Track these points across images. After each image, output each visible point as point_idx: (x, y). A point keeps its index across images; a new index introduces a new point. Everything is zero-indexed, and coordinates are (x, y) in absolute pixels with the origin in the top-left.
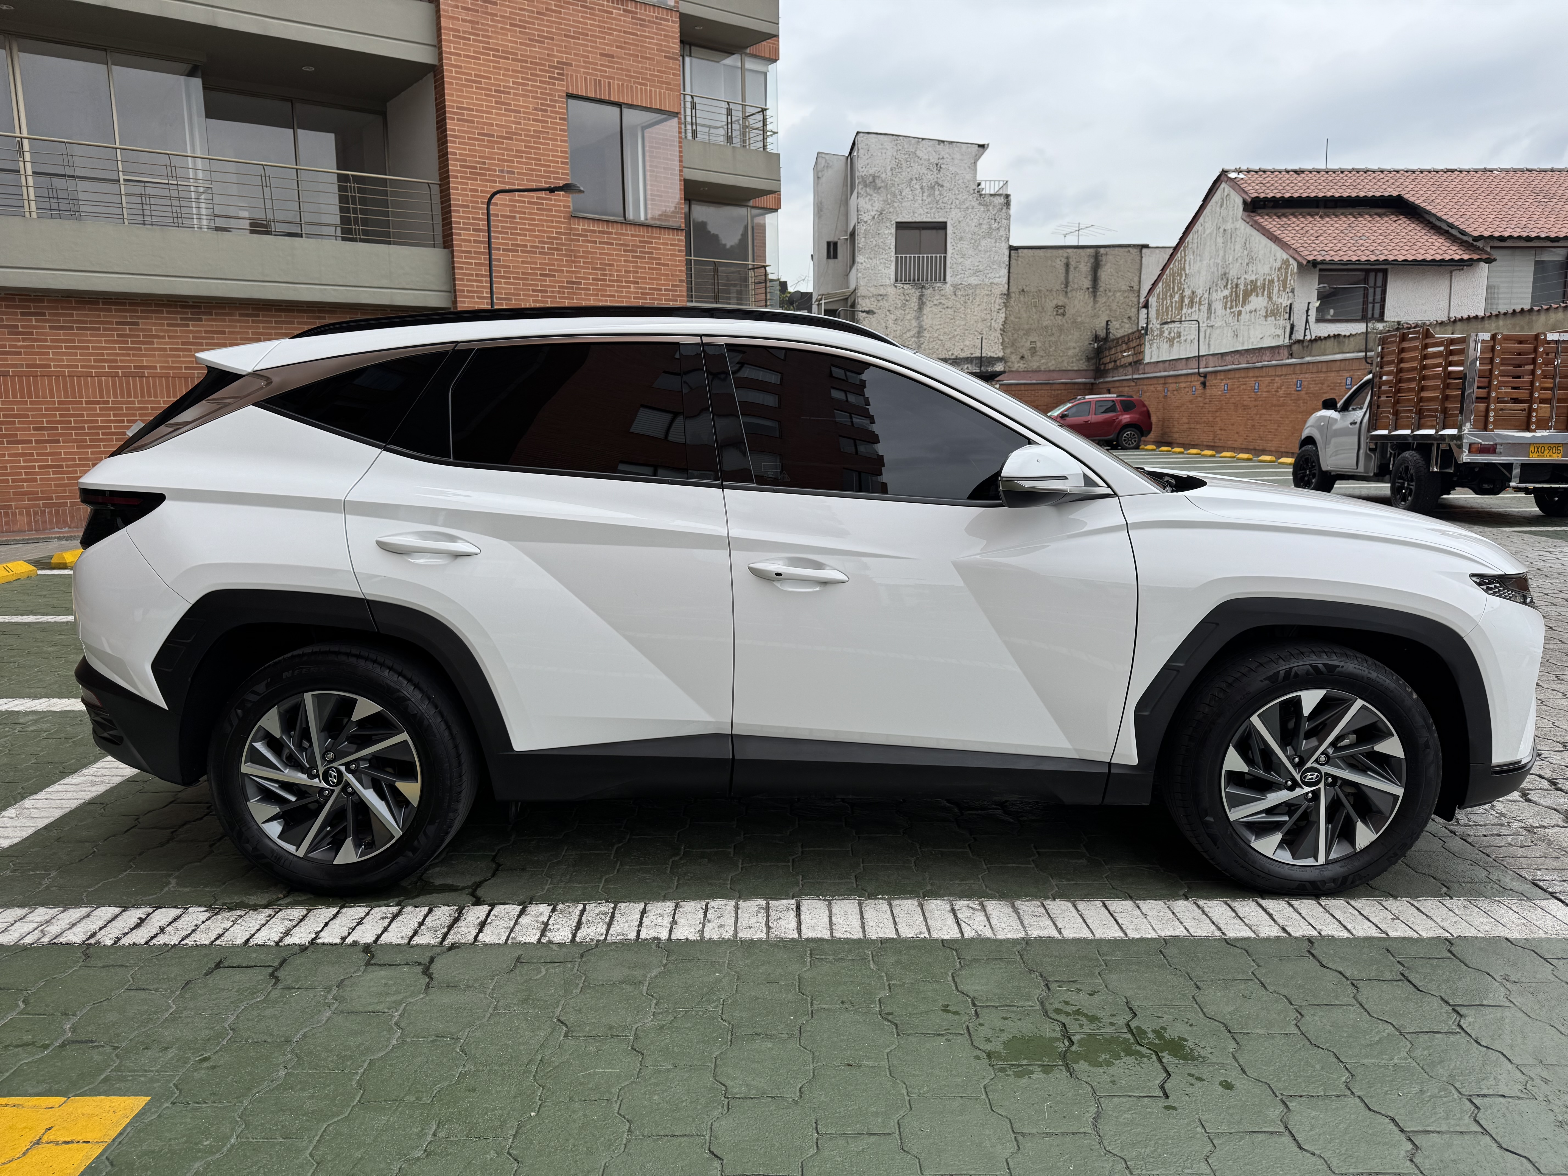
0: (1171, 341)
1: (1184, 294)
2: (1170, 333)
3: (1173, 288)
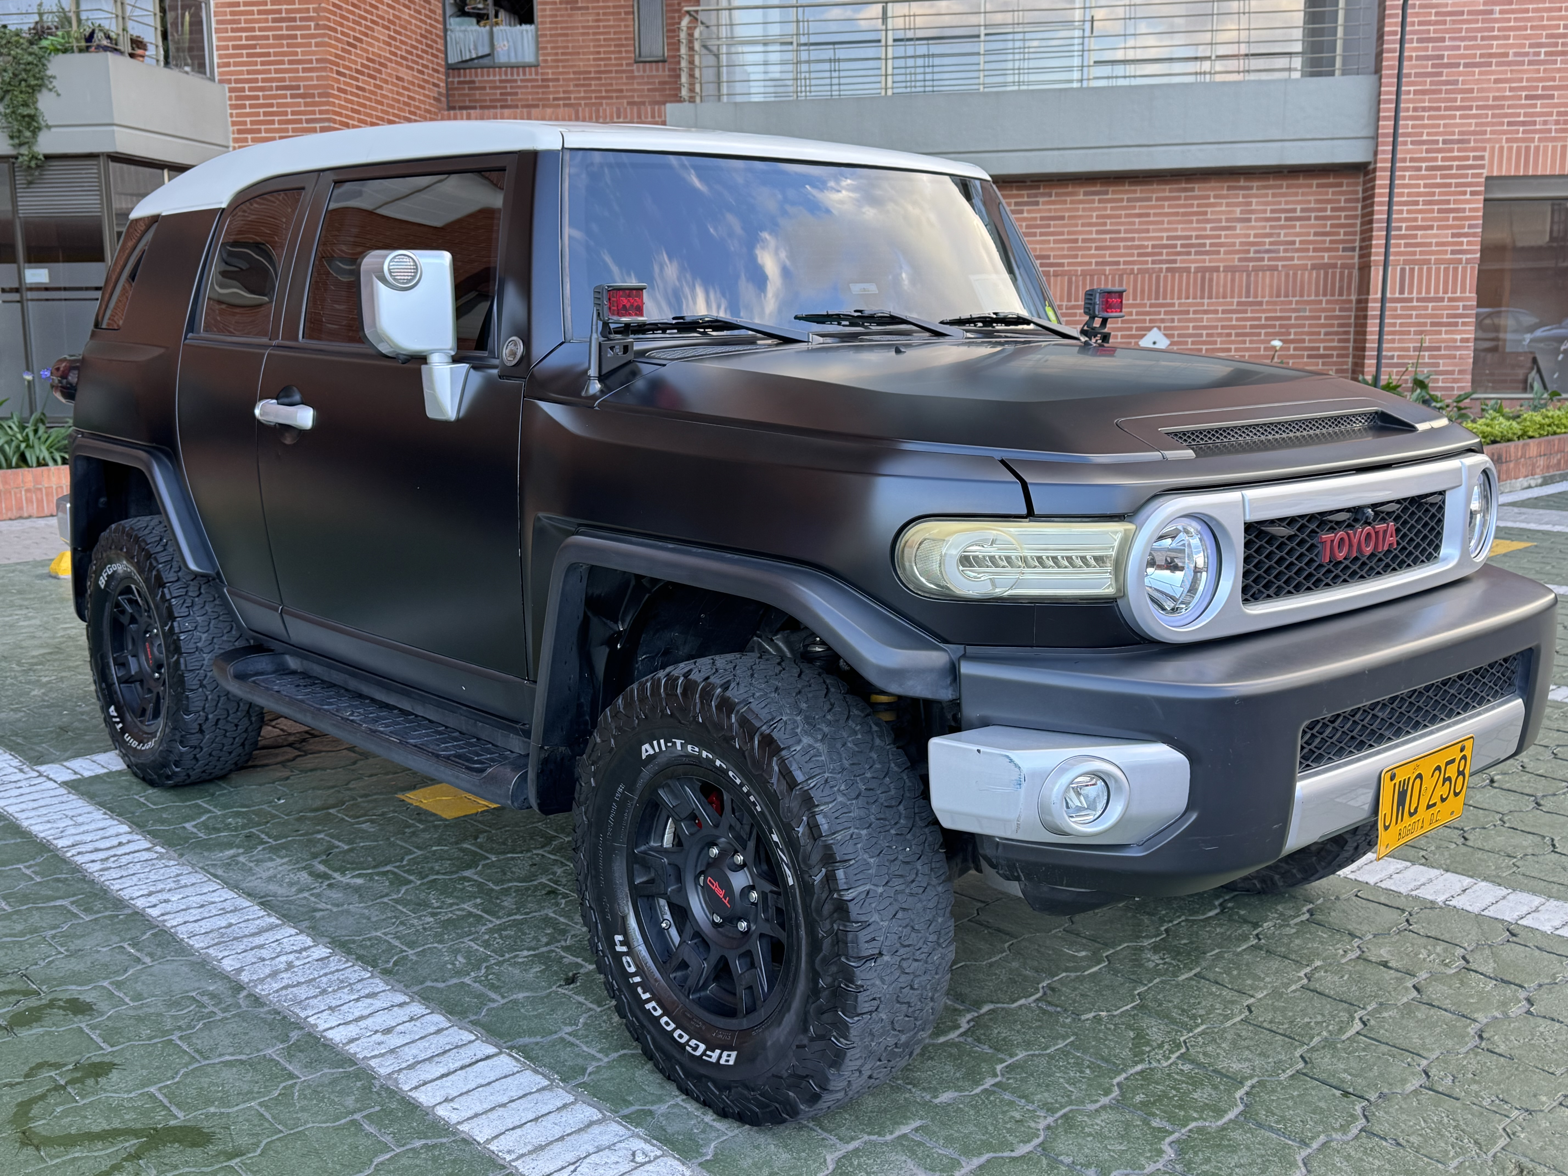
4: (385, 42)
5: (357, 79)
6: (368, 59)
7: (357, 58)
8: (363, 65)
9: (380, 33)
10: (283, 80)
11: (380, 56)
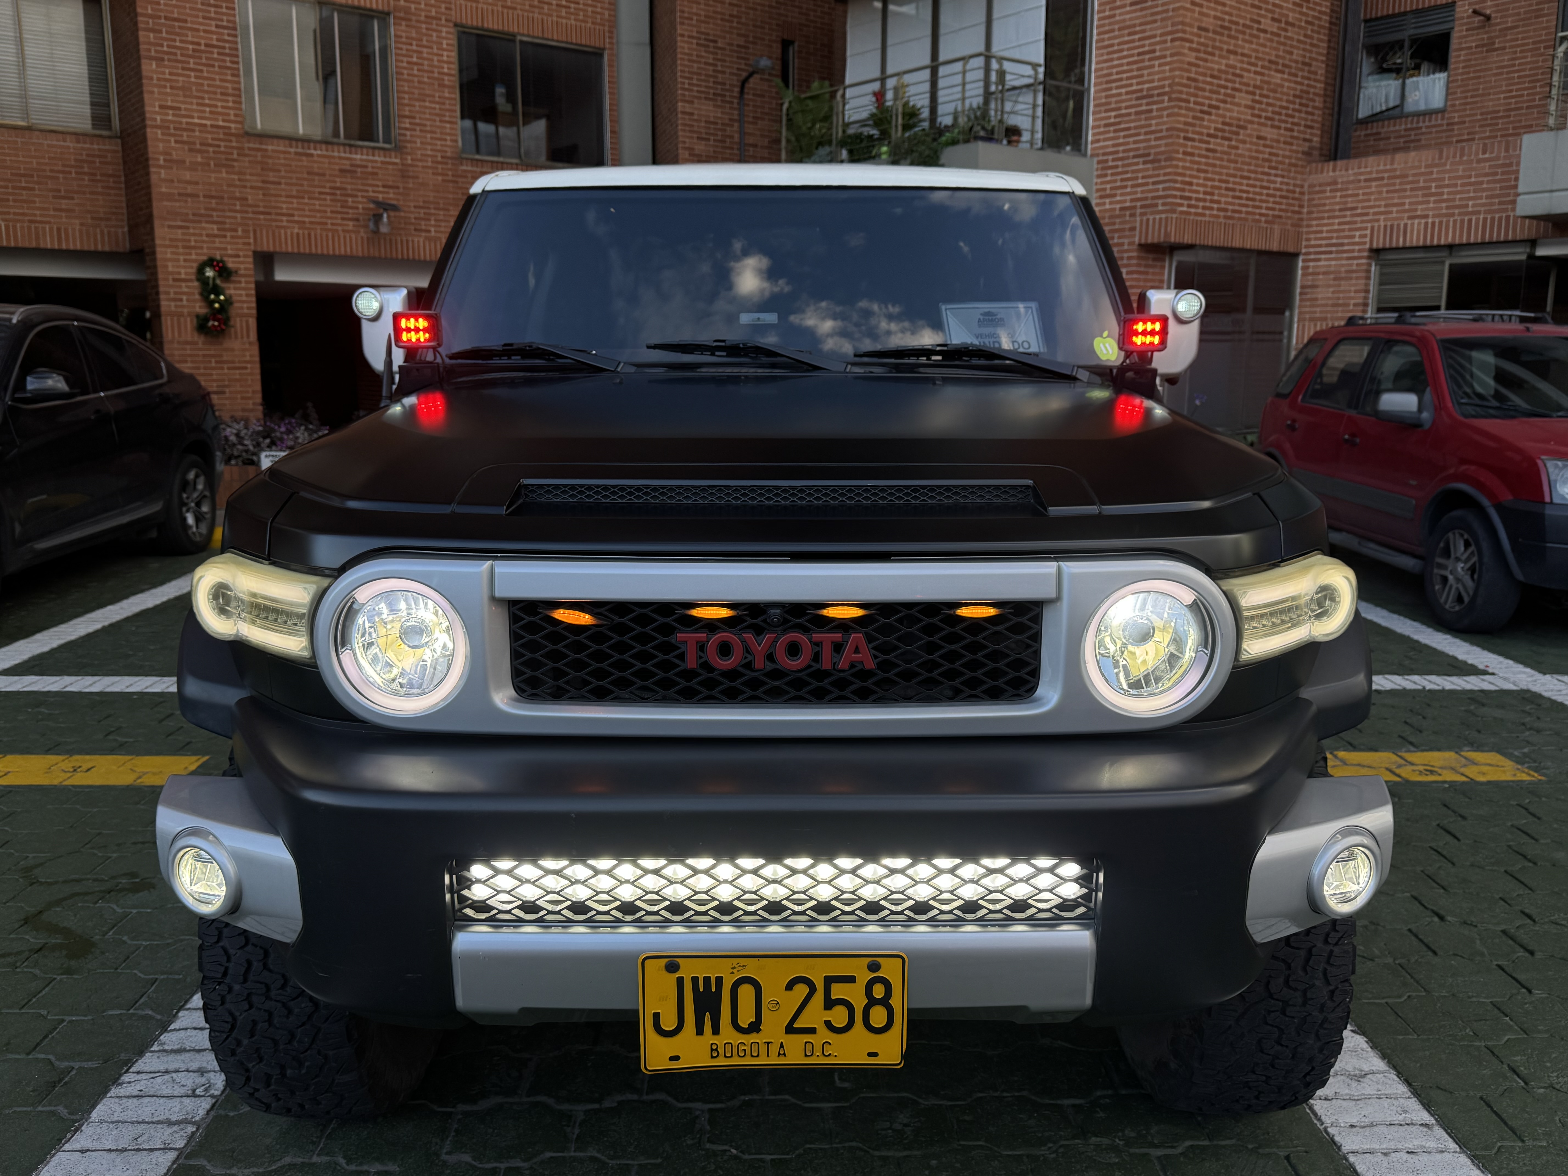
4: (1246, 106)
5: (1208, 143)
6: (1224, 123)
7: (1211, 123)
8: (1216, 129)
9: (1244, 99)
10: (1138, 149)
11: (1239, 120)
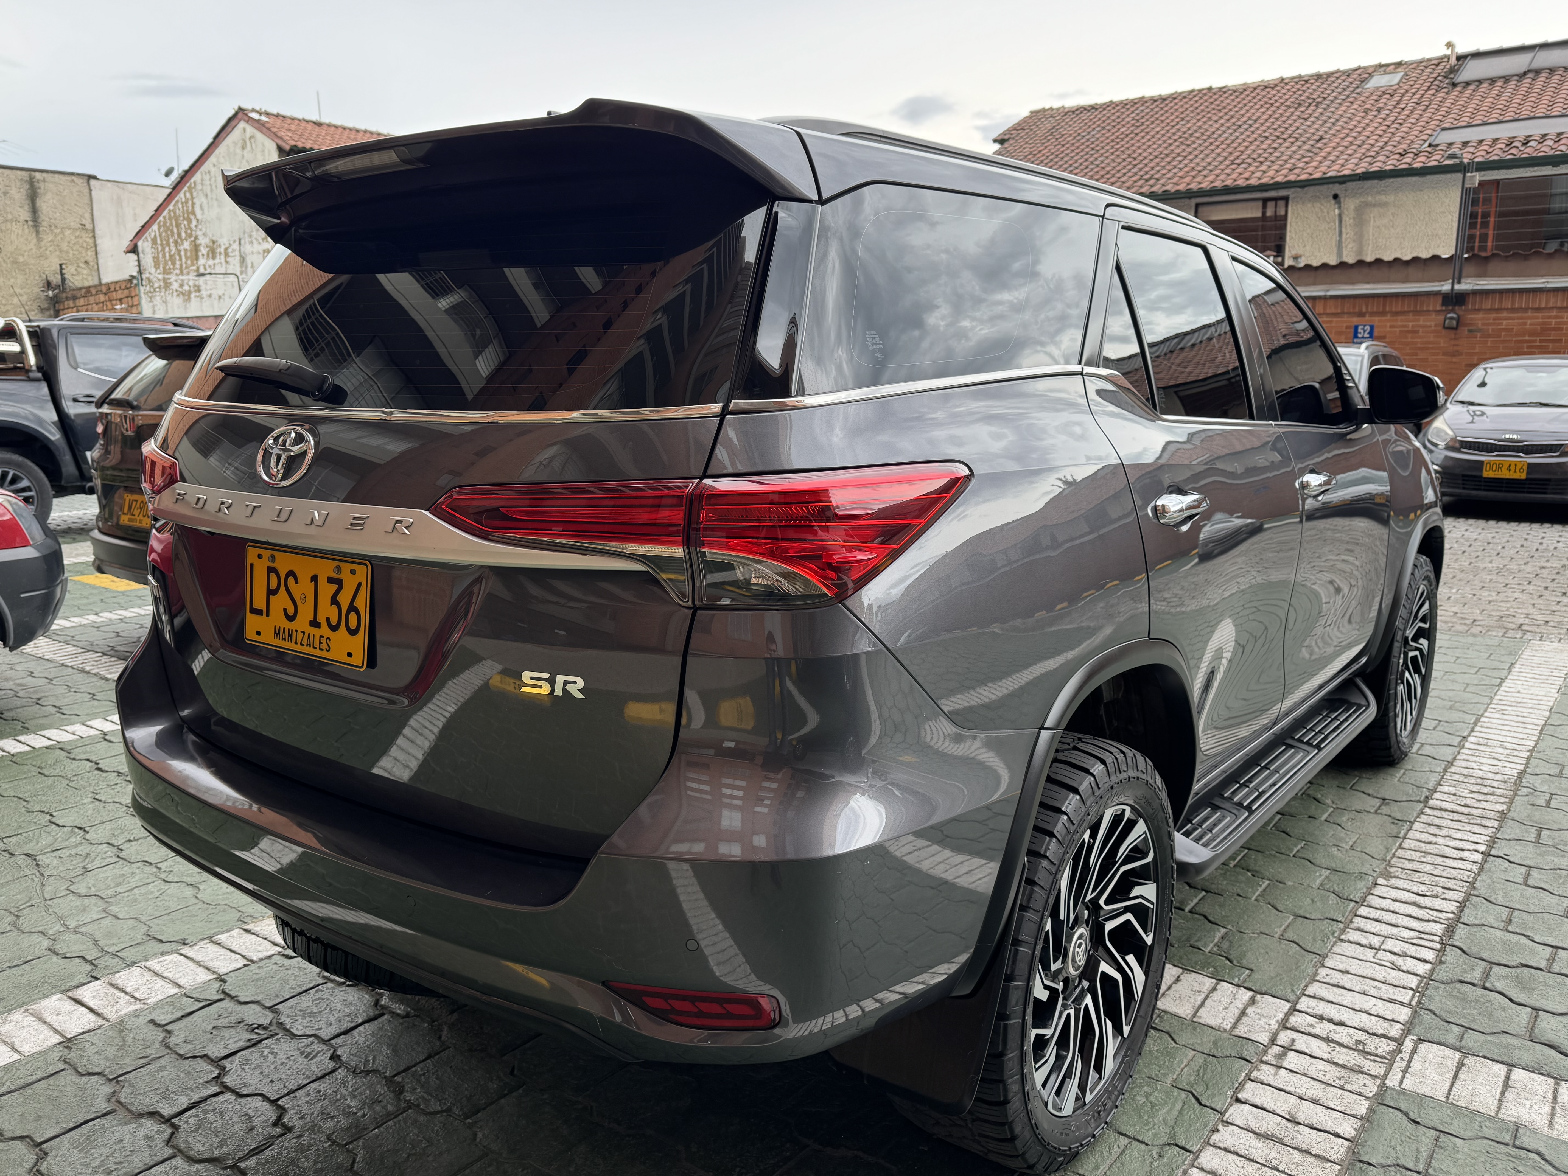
0: (186, 296)
1: (198, 242)
2: (181, 286)
3: (179, 235)
